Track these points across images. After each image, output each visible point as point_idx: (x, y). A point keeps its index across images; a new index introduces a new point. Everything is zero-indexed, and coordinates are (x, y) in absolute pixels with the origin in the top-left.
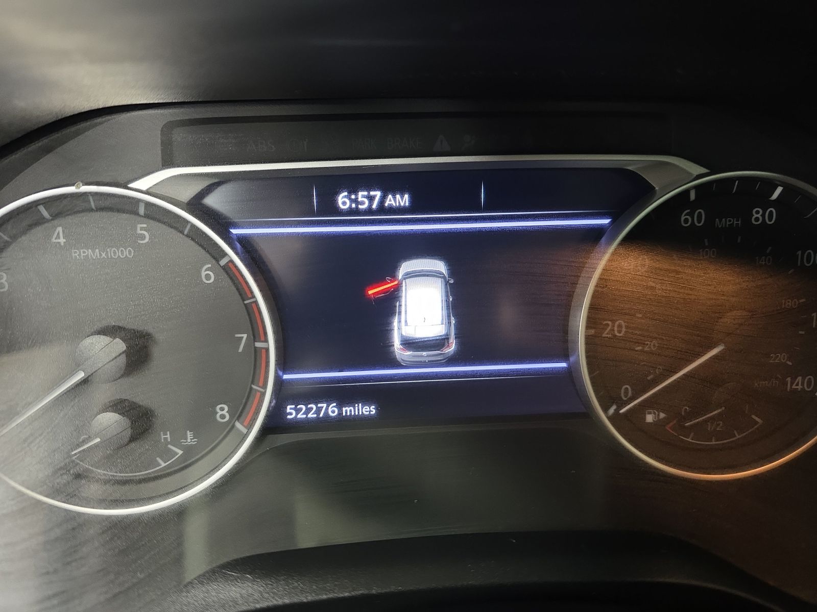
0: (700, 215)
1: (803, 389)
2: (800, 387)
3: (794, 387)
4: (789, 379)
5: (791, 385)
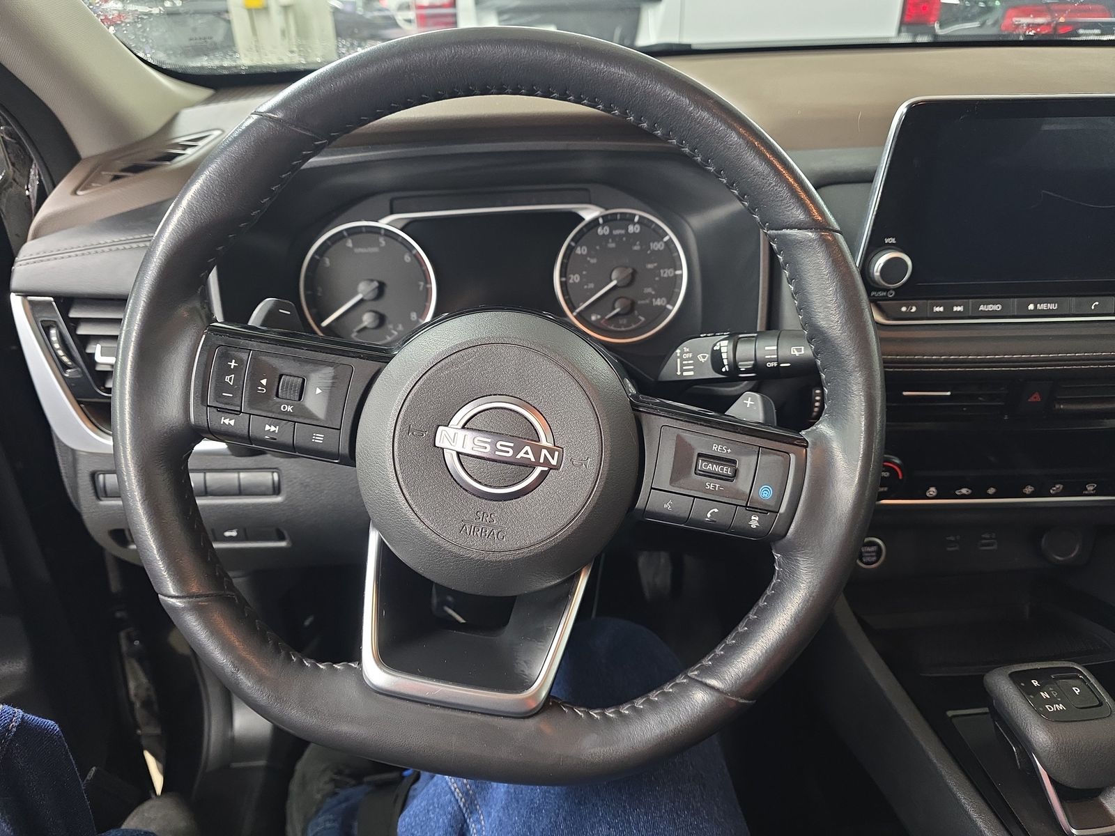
0: (607, 229)
4: (654, 300)
5: (655, 302)
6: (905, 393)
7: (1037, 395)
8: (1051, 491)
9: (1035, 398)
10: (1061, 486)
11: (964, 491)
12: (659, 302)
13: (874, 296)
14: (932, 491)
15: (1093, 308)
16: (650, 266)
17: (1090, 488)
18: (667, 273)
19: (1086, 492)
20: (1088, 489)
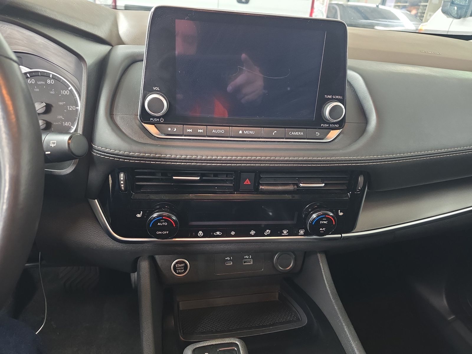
0: (33, 81)
1: (68, 125)
2: (67, 125)
3: (65, 125)
4: (64, 123)
5: (65, 124)
6: (174, 178)
7: (248, 180)
8: (265, 234)
9: (247, 182)
10: (270, 231)
11: (218, 233)
12: (67, 124)
13: (152, 120)
14: (201, 233)
15: (274, 134)
16: (61, 103)
17: (285, 232)
18: (71, 108)
19: (283, 234)
20: (284, 232)
